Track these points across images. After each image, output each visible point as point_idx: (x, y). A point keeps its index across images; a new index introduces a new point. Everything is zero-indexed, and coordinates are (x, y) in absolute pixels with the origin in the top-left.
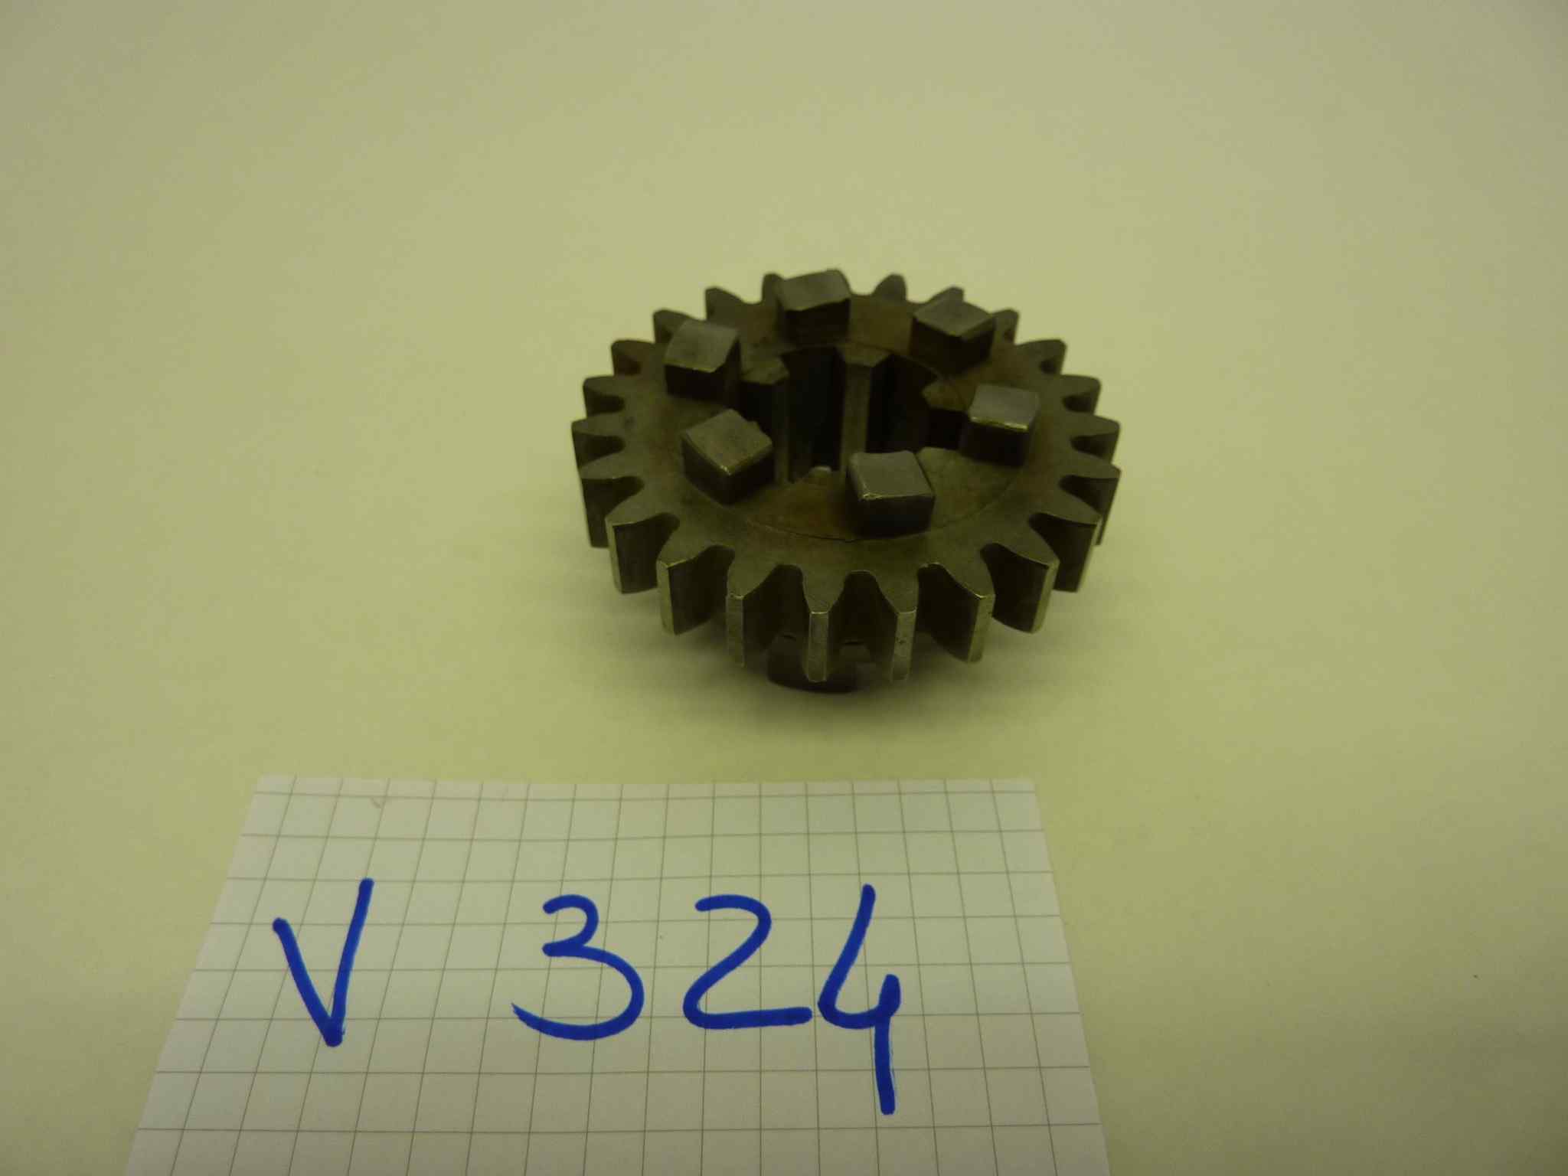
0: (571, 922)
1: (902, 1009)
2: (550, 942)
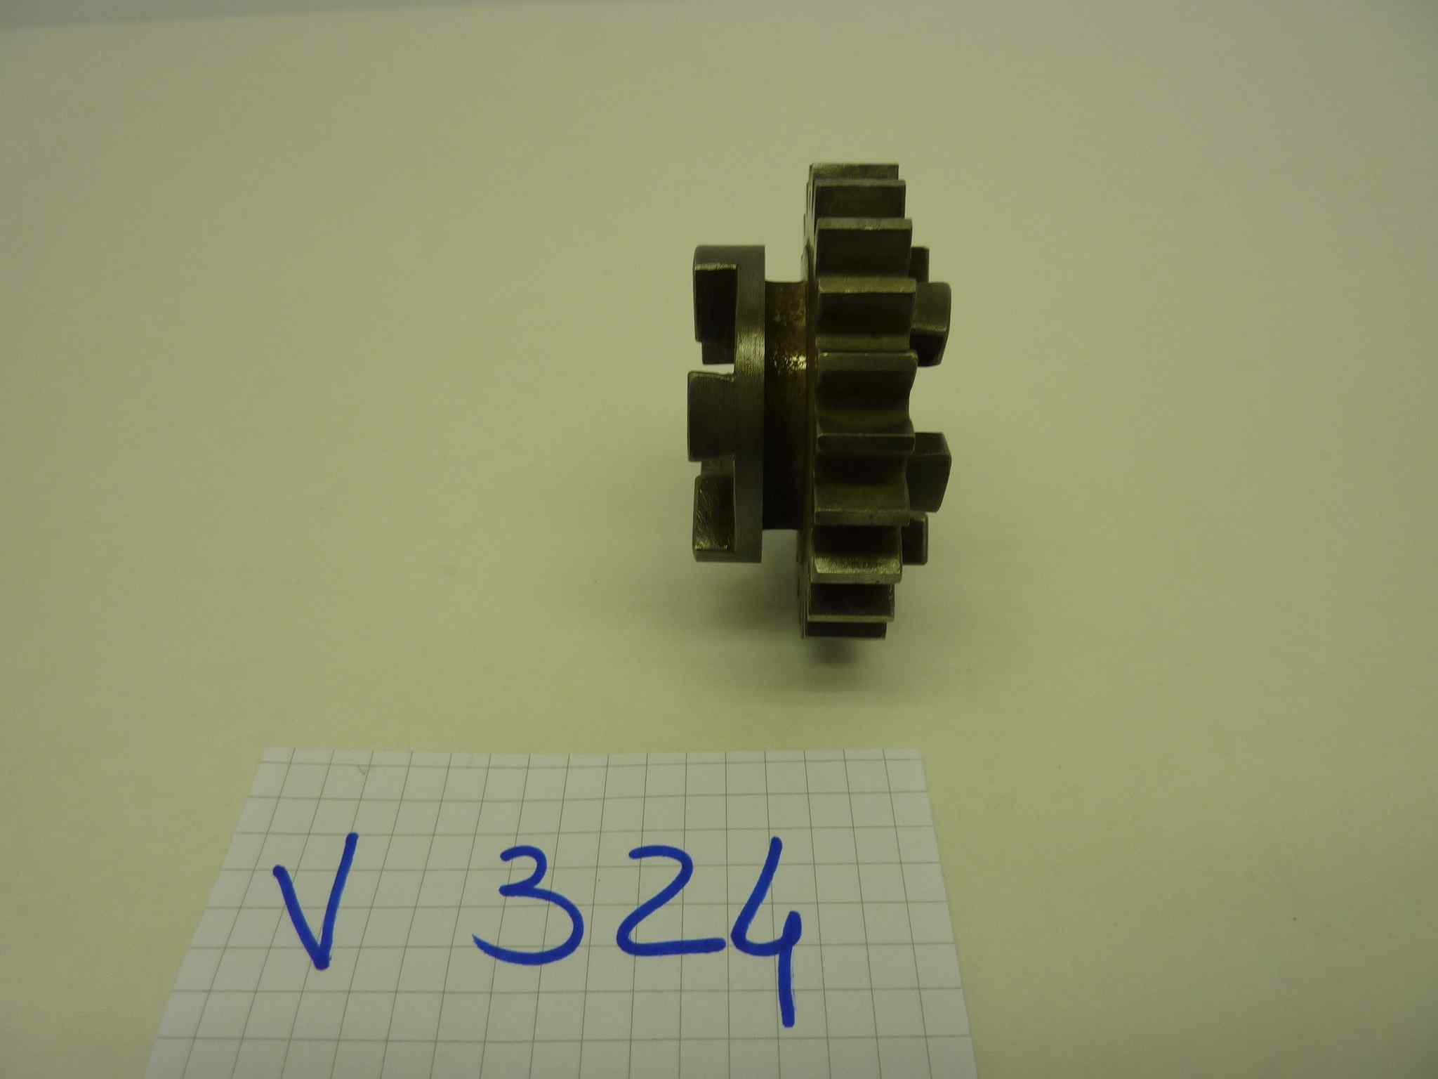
0: (523, 868)
1: (802, 941)
2: (506, 883)
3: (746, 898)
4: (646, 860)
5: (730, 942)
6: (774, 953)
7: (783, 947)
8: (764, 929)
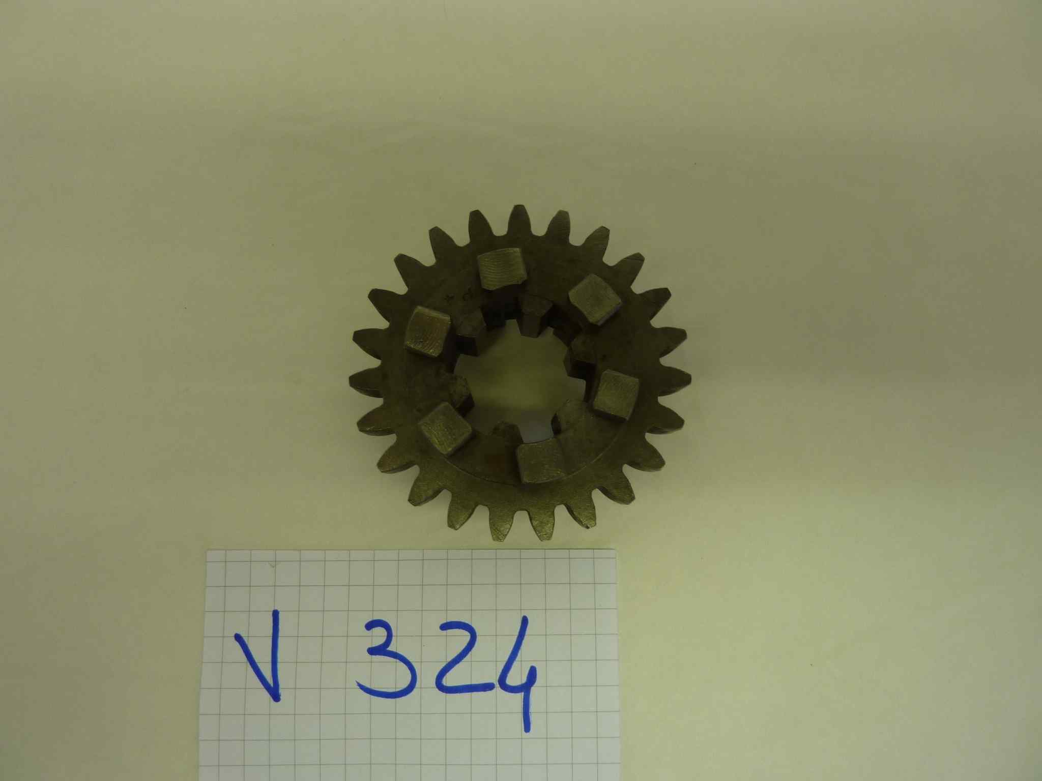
0: (380, 636)
1: (536, 684)
2: (370, 646)
3: (506, 658)
4: (450, 632)
5: (497, 685)
6: (521, 692)
7: (526, 688)
8: (516, 677)
